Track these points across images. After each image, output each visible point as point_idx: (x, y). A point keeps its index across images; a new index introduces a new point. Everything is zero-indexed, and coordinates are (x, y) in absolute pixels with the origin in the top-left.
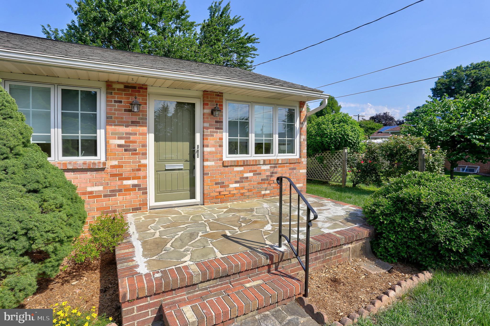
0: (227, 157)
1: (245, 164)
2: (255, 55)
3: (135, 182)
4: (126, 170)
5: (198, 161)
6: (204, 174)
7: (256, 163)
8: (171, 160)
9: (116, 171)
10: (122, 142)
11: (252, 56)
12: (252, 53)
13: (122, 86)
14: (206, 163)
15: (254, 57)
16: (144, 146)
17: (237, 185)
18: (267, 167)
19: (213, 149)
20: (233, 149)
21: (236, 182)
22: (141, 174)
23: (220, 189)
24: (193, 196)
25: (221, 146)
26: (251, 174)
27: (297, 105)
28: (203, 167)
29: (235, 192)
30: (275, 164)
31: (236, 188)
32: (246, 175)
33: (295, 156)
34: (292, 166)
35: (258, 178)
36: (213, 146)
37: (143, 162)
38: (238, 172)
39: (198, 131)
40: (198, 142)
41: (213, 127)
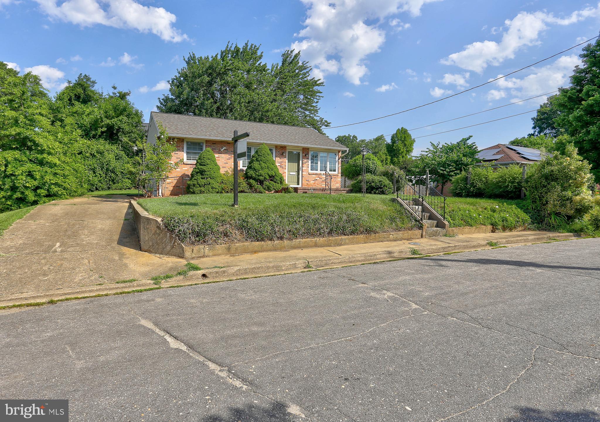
0: (310, 171)
1: (316, 174)
2: (319, 97)
5: (300, 172)
6: (302, 177)
7: (320, 174)
8: (292, 172)
10: (279, 164)
11: (318, 98)
12: (317, 94)
13: (279, 147)
15: (320, 99)
16: (285, 166)
17: (314, 182)
18: (325, 176)
19: (306, 168)
20: (312, 169)
21: (313, 181)
22: (284, 175)
23: (307, 183)
24: (298, 184)
25: (308, 167)
26: (318, 178)
27: (338, 152)
28: (302, 174)
29: (313, 184)
30: (327, 175)
31: (313, 183)
32: (316, 178)
33: (336, 173)
34: (335, 177)
35: (321, 180)
37: (285, 171)
38: (314, 177)
39: (301, 162)
40: (301, 165)
41: (305, 161)
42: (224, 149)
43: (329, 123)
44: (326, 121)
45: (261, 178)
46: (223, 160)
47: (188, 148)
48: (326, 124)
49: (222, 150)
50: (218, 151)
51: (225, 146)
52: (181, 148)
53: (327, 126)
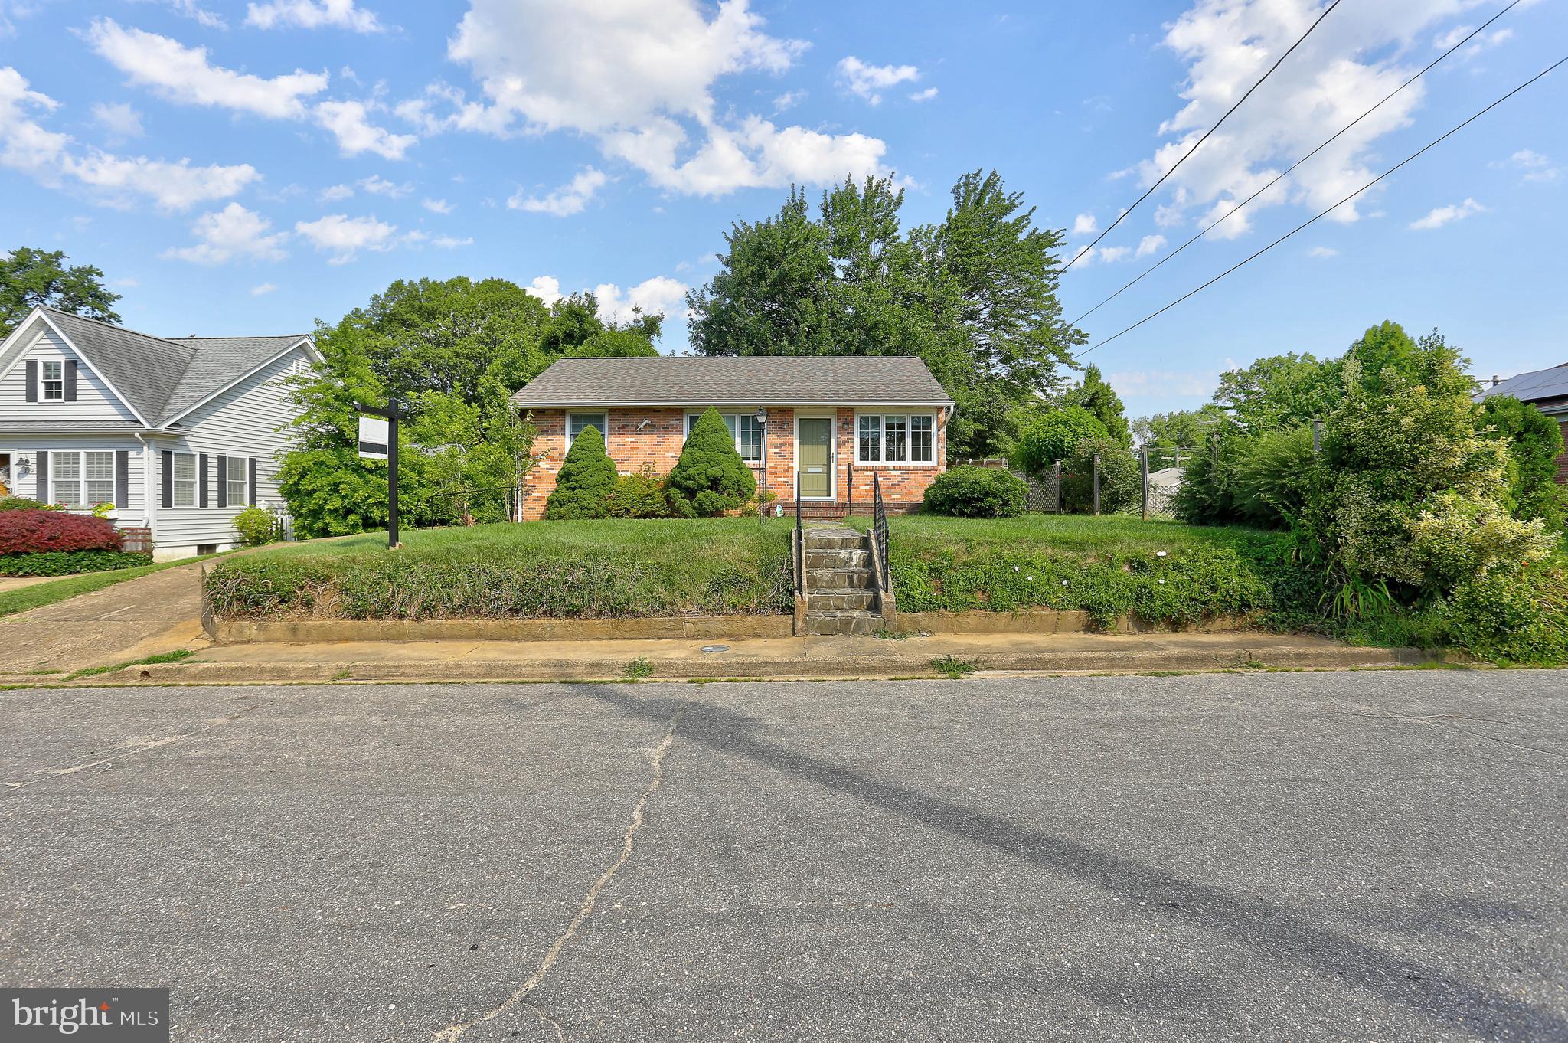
0: (857, 462)
1: (876, 469)
3: (785, 479)
4: (779, 471)
5: (833, 465)
6: (837, 476)
7: (886, 469)
8: (813, 465)
9: (773, 471)
10: (777, 450)
13: (776, 411)
14: (839, 468)
16: (793, 453)
17: (867, 488)
18: (899, 473)
19: (845, 456)
20: (864, 458)
21: (866, 485)
22: (790, 473)
23: (851, 490)
24: (828, 494)
25: (852, 453)
26: (881, 479)
27: (935, 412)
28: (837, 471)
29: (865, 493)
30: (906, 470)
31: (866, 490)
33: (933, 463)
34: (928, 473)
35: (888, 483)
36: (845, 453)
37: (791, 465)
38: (867, 476)
39: (833, 441)
40: (833, 450)
41: (845, 438)
42: (644, 423)
43: (1086, 335)
44: (1077, 332)
45: (690, 483)
46: (646, 449)
47: (574, 428)
48: (1076, 337)
49: (641, 426)
50: (633, 428)
51: (648, 418)
52: (558, 429)
53: (1078, 343)
